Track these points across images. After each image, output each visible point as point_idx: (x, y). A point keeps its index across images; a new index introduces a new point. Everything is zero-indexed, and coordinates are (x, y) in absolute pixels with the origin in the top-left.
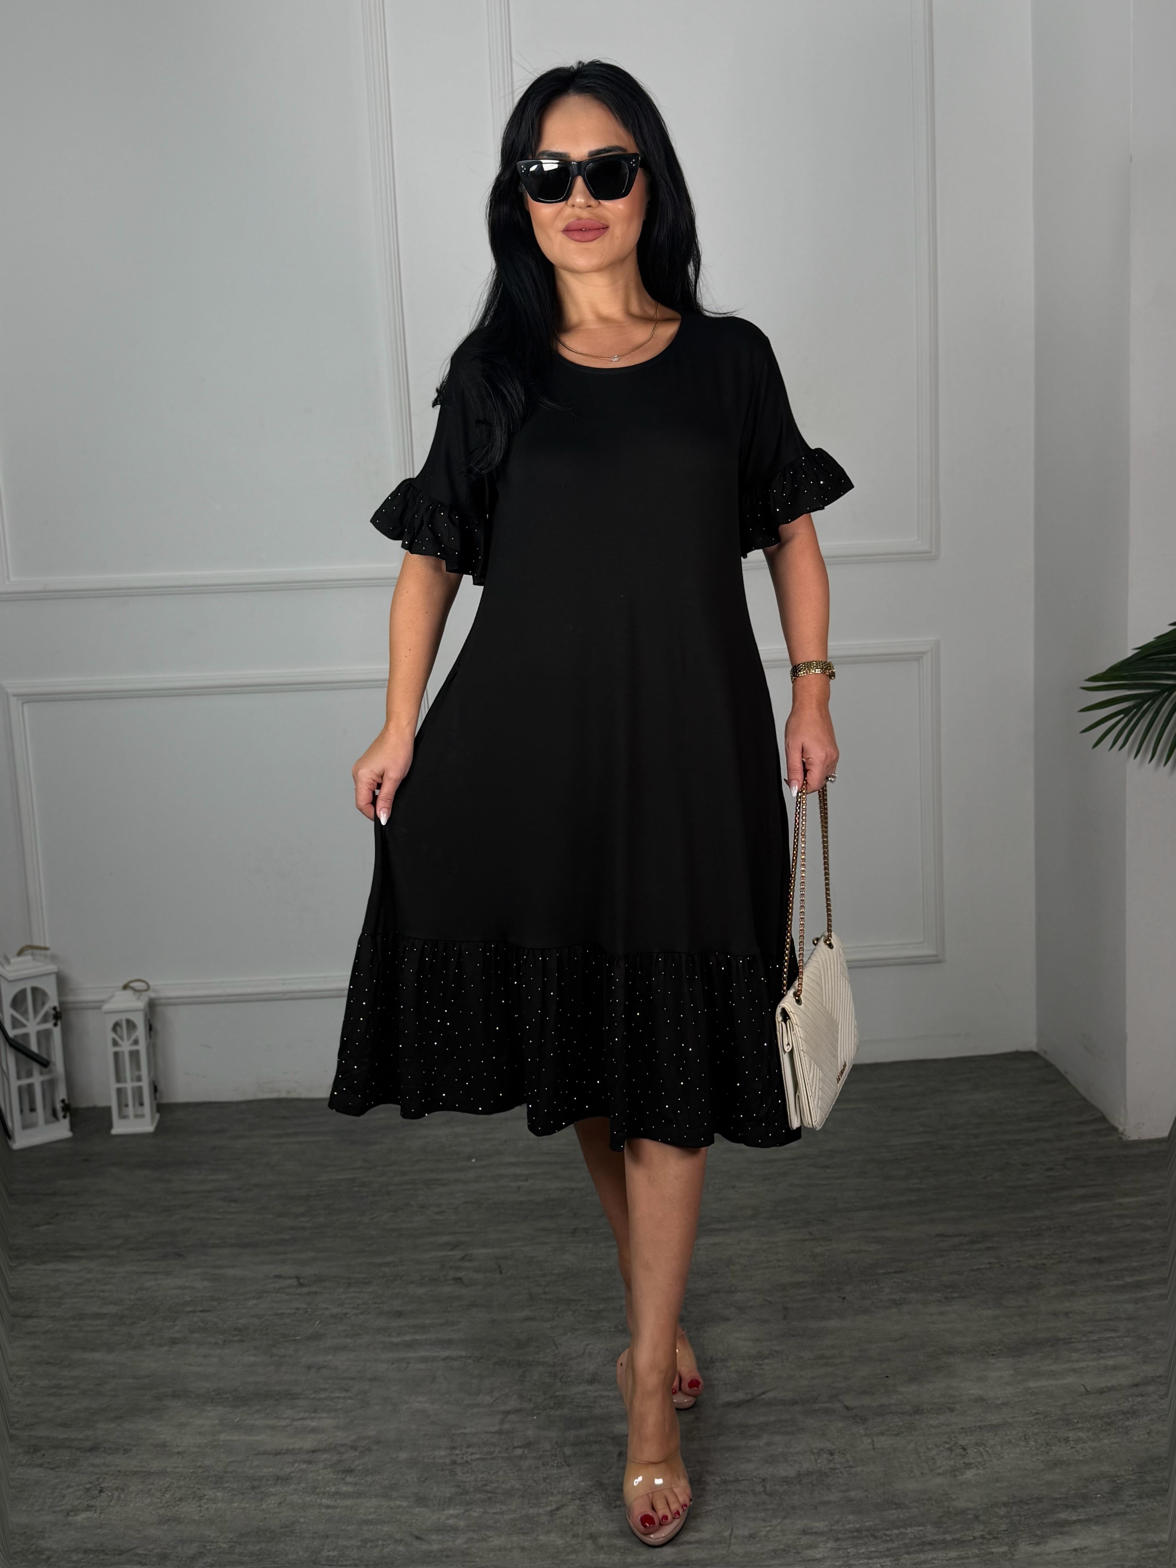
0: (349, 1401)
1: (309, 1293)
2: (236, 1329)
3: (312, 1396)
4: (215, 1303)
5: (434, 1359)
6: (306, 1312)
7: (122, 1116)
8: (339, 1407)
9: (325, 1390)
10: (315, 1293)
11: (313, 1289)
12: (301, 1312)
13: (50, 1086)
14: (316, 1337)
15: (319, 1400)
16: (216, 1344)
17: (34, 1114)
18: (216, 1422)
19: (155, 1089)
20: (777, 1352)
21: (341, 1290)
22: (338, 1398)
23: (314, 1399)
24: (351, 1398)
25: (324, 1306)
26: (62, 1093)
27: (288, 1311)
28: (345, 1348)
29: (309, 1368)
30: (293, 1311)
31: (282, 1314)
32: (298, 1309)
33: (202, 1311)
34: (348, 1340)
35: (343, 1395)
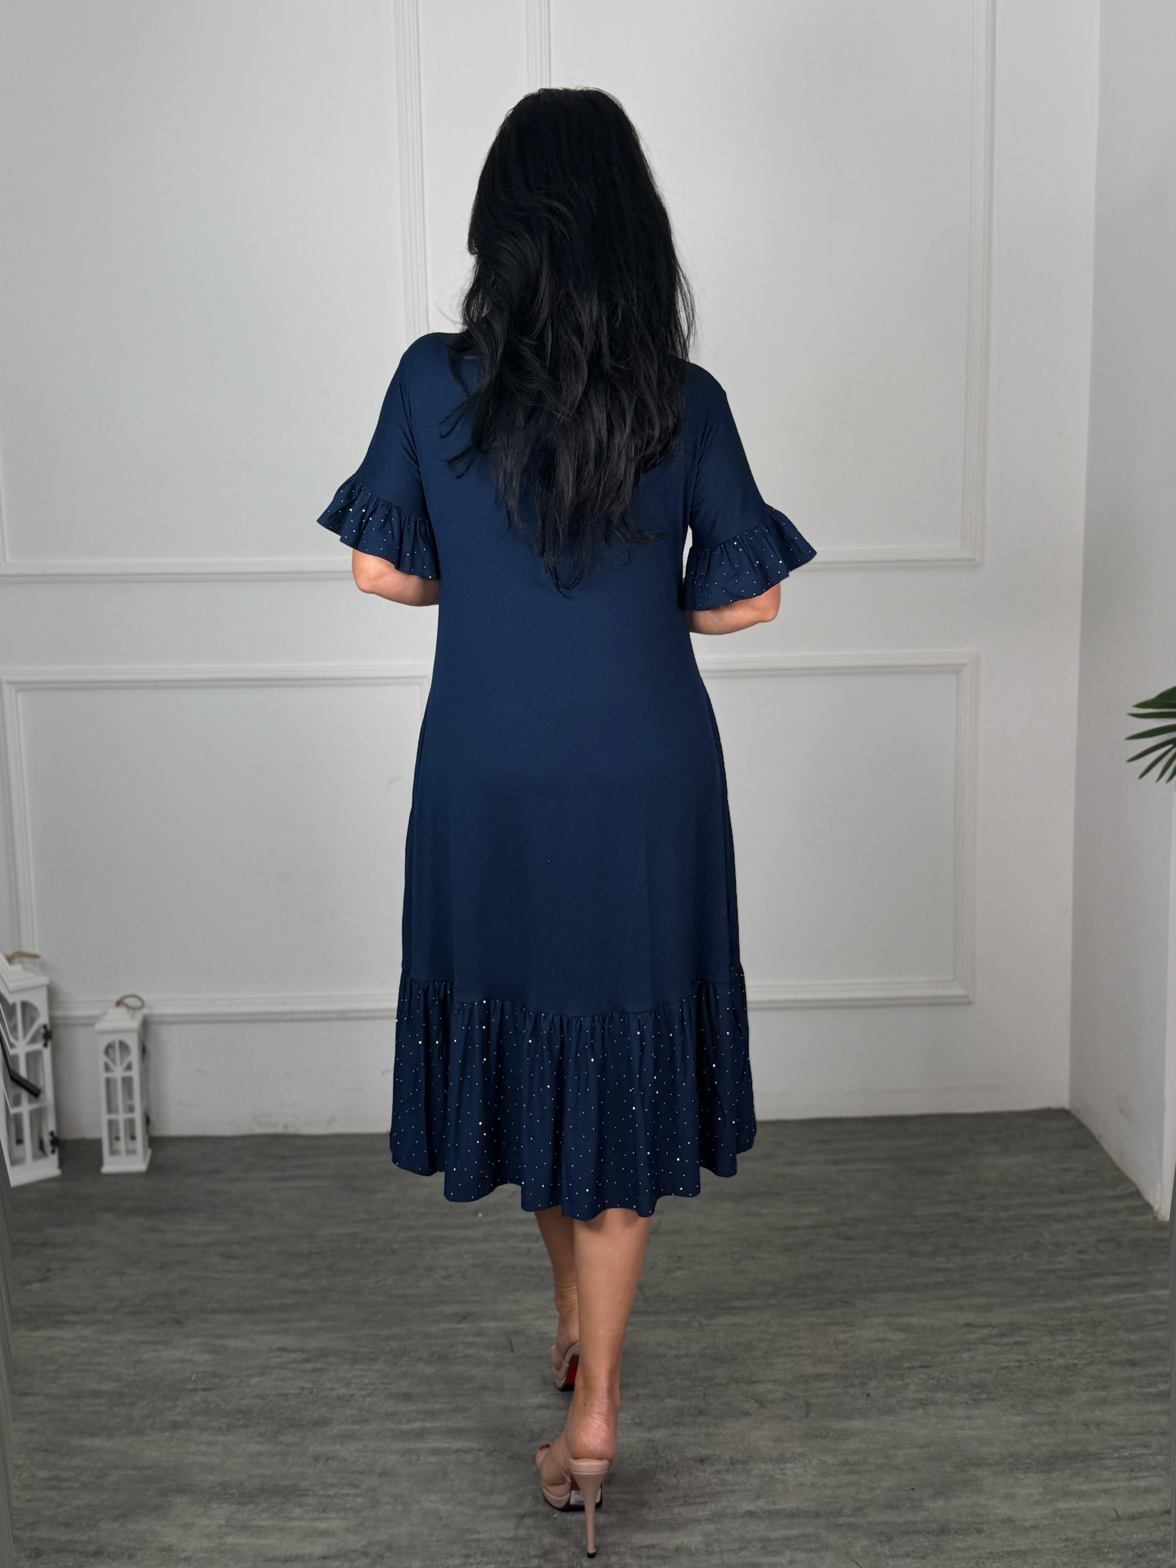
0: (360, 1499)
1: (314, 1370)
2: (239, 1412)
3: (321, 1493)
4: (217, 1381)
5: (445, 1451)
6: (312, 1393)
7: (114, 1152)
8: (349, 1506)
9: (333, 1485)
10: (320, 1370)
11: (319, 1365)
12: (306, 1392)
13: (38, 1116)
14: (323, 1422)
15: (328, 1497)
16: (220, 1428)
17: (20, 1147)
18: (223, 1522)
19: (147, 1121)
20: (800, 1455)
21: (347, 1367)
22: (347, 1494)
23: (322, 1495)
24: (360, 1496)
25: (330, 1385)
26: (50, 1125)
27: (293, 1391)
28: (352, 1436)
29: (317, 1459)
30: (298, 1391)
31: (287, 1394)
32: (303, 1388)
33: (204, 1390)
34: (356, 1427)
35: (352, 1492)
